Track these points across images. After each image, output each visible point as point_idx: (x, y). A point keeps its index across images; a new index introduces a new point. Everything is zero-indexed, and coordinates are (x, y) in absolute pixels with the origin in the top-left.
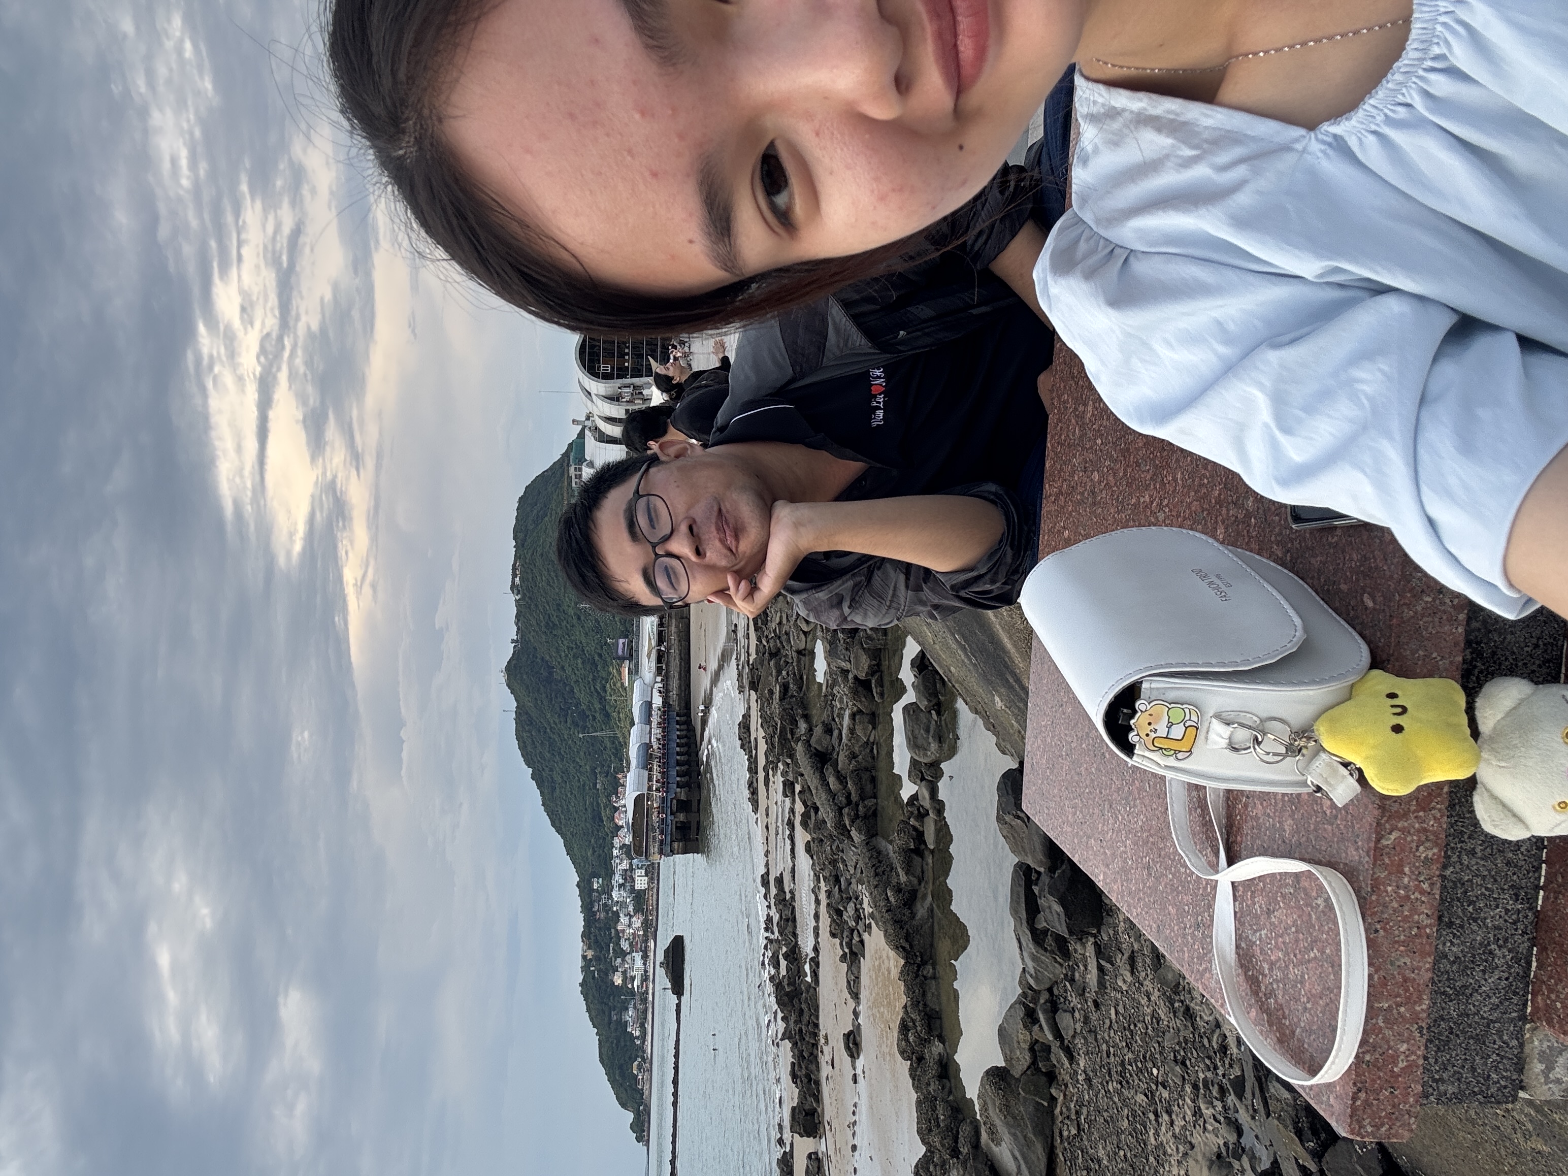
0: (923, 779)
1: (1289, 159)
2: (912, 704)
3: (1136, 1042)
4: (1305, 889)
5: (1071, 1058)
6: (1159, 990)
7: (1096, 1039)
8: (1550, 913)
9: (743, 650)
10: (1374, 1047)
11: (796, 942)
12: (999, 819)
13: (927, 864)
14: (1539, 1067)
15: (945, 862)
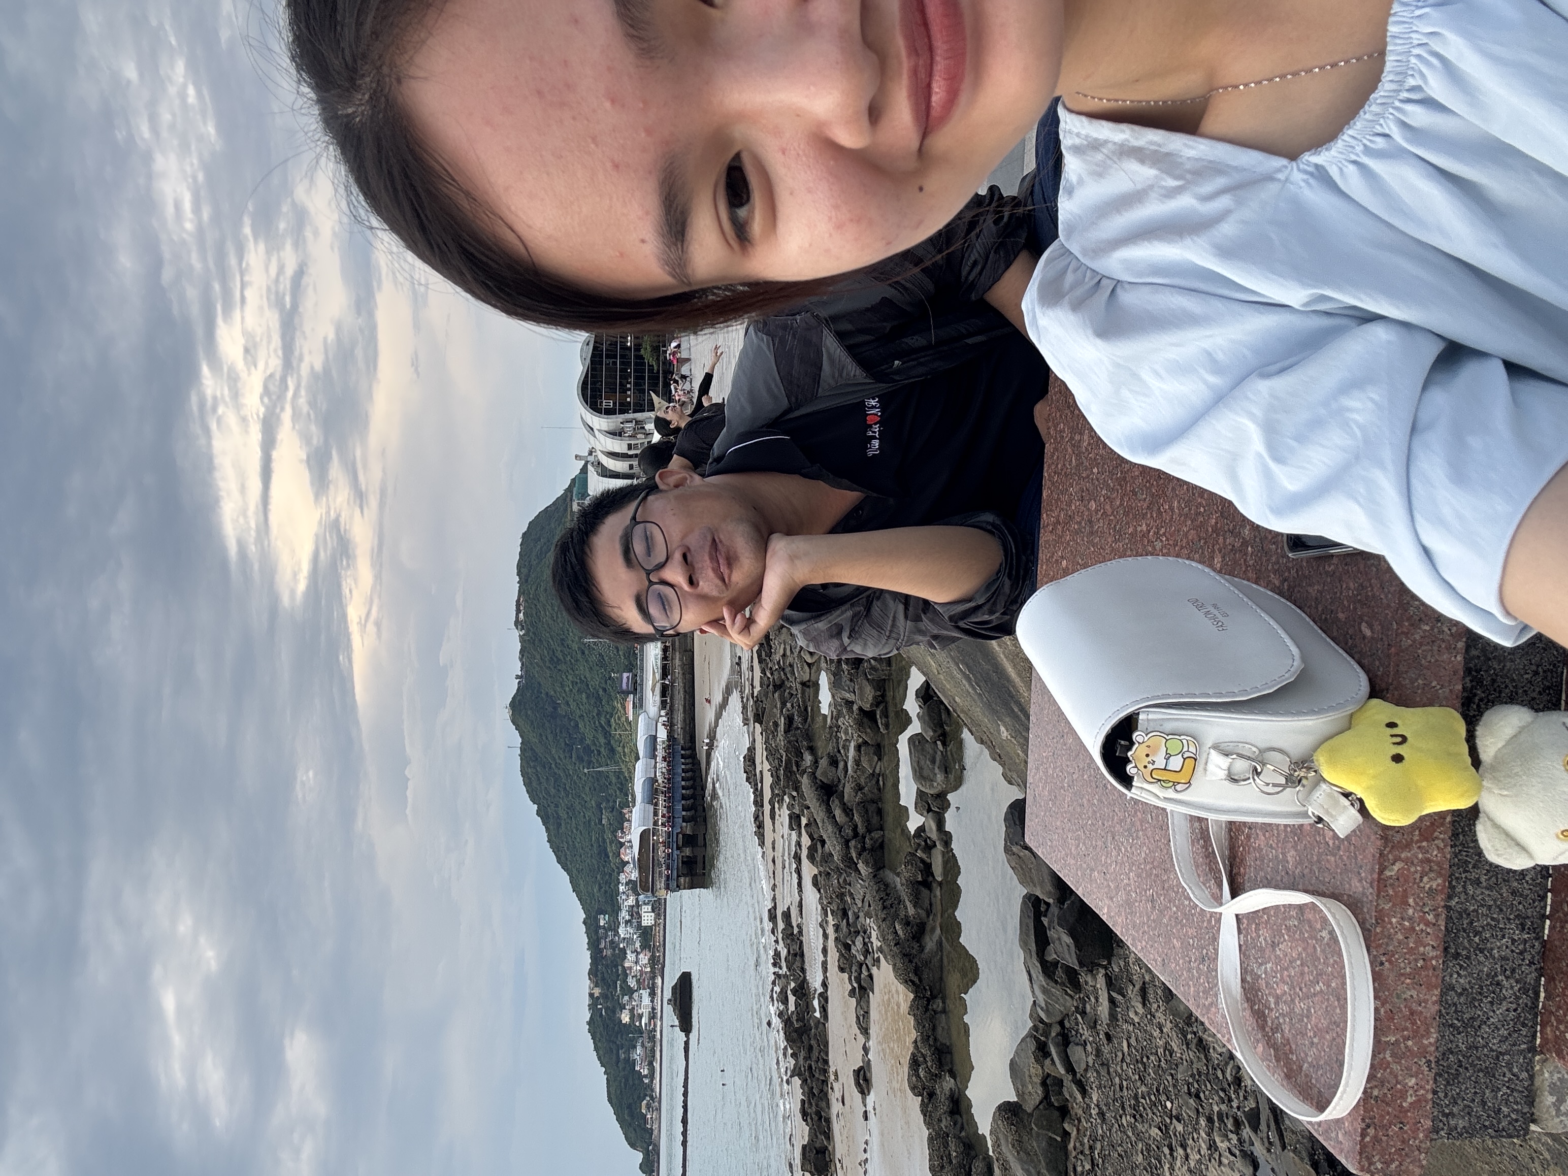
0: (929, 810)
1: (1273, 187)
2: (917, 735)
3: (1149, 1075)
4: (1309, 921)
5: (1084, 1092)
6: (1171, 1022)
7: (1109, 1073)
8: (1557, 943)
9: (747, 683)
10: (1382, 1082)
11: (805, 977)
12: (1007, 850)
13: (935, 896)
14: (1550, 1099)
15: (953, 894)
